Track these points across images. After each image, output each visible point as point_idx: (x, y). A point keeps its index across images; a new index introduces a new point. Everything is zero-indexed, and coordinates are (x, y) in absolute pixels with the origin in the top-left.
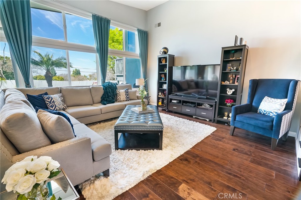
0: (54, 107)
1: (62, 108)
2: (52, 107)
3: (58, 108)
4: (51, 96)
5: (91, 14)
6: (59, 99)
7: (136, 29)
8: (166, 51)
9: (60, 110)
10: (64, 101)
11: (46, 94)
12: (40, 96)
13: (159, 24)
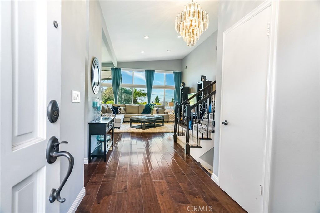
0: (120, 112)
5: (145, 70)
6: (123, 109)
7: (173, 72)
8: (183, 85)
9: (123, 113)
10: (125, 110)
11: (120, 106)
12: (117, 107)
13: (186, 67)
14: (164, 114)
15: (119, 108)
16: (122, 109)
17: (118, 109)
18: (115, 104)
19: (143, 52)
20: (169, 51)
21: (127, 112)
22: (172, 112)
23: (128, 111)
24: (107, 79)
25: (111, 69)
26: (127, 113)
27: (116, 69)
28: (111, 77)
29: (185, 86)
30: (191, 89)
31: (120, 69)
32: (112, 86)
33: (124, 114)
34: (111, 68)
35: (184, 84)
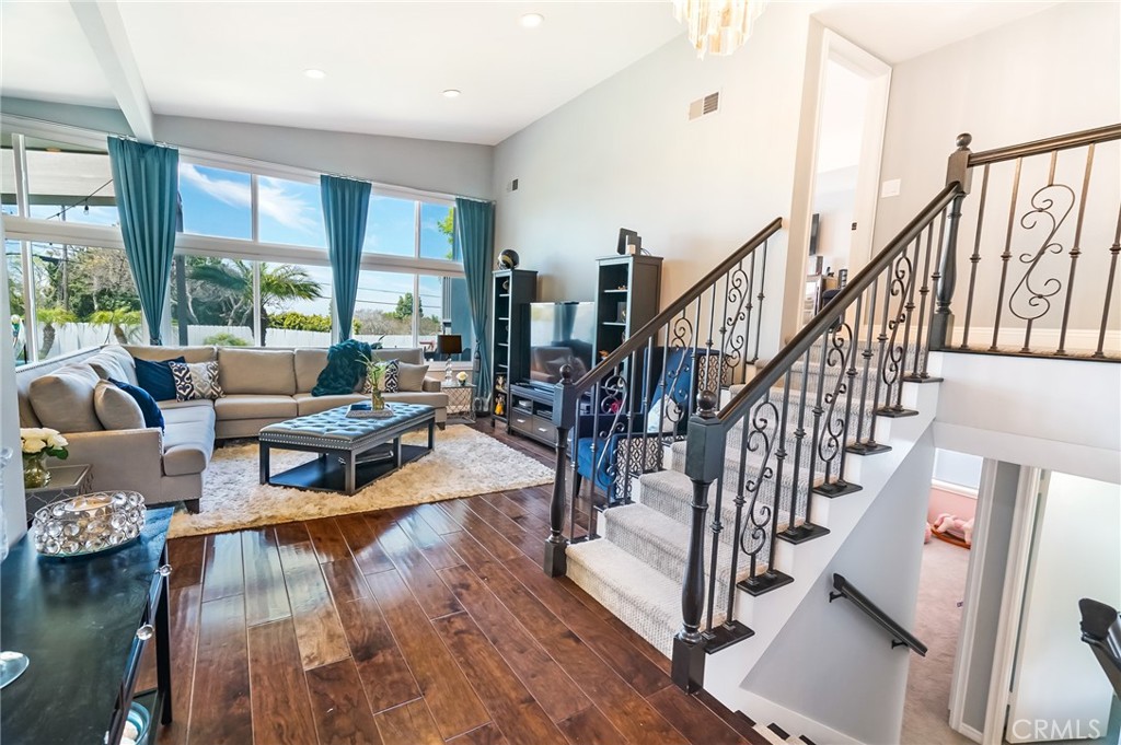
0: (188, 390)
1: (209, 393)
2: (184, 389)
3: (198, 394)
4: (188, 365)
5: (319, 174)
6: (206, 374)
7: (454, 197)
8: (509, 260)
9: (203, 397)
10: (219, 379)
11: (182, 360)
12: (166, 363)
13: (515, 182)
14: (424, 389)
15: (180, 370)
16: (200, 372)
17: (171, 374)
18: (146, 344)
19: (315, 74)
20: (454, 94)
21: (230, 386)
22: (455, 379)
23: (231, 382)
24: (87, 201)
25: (105, 147)
26: (227, 393)
27: (143, 148)
28: (110, 191)
29: (519, 268)
30: (540, 282)
31: (170, 155)
32: (123, 246)
33: (213, 398)
34: (105, 136)
35: (512, 257)
